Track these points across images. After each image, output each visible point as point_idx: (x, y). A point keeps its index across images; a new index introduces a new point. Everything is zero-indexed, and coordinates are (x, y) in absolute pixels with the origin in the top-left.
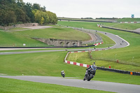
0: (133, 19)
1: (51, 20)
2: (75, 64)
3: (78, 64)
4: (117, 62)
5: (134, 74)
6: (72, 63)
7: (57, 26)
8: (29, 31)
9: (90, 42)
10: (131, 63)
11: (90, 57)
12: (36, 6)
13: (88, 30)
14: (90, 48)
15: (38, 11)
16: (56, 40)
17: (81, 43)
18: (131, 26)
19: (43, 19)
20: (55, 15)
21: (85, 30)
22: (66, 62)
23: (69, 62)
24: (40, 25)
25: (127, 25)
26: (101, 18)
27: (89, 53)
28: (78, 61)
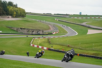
0: (80, 15)
1: (21, 14)
2: (38, 47)
3: (40, 47)
4: (69, 46)
5: (80, 55)
6: (36, 46)
7: (26, 18)
8: (5, 21)
9: (49, 31)
10: (78, 47)
11: (49, 42)
12: (10, 4)
13: (48, 22)
14: (49, 36)
15: (11, 7)
16: (24, 29)
17: (43, 31)
18: (79, 21)
19: (15, 13)
20: (24, 10)
21: (46, 22)
22: (32, 45)
23: (33, 46)
24: (13, 17)
25: (76, 20)
26: (58, 14)
27: (48, 39)
28: (40, 45)
